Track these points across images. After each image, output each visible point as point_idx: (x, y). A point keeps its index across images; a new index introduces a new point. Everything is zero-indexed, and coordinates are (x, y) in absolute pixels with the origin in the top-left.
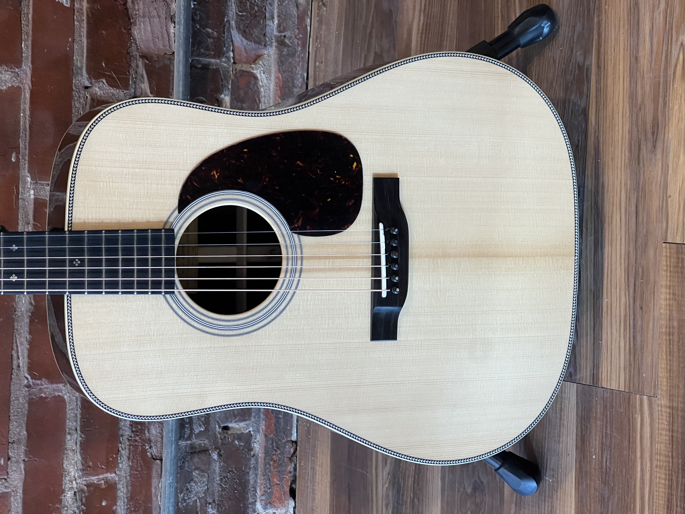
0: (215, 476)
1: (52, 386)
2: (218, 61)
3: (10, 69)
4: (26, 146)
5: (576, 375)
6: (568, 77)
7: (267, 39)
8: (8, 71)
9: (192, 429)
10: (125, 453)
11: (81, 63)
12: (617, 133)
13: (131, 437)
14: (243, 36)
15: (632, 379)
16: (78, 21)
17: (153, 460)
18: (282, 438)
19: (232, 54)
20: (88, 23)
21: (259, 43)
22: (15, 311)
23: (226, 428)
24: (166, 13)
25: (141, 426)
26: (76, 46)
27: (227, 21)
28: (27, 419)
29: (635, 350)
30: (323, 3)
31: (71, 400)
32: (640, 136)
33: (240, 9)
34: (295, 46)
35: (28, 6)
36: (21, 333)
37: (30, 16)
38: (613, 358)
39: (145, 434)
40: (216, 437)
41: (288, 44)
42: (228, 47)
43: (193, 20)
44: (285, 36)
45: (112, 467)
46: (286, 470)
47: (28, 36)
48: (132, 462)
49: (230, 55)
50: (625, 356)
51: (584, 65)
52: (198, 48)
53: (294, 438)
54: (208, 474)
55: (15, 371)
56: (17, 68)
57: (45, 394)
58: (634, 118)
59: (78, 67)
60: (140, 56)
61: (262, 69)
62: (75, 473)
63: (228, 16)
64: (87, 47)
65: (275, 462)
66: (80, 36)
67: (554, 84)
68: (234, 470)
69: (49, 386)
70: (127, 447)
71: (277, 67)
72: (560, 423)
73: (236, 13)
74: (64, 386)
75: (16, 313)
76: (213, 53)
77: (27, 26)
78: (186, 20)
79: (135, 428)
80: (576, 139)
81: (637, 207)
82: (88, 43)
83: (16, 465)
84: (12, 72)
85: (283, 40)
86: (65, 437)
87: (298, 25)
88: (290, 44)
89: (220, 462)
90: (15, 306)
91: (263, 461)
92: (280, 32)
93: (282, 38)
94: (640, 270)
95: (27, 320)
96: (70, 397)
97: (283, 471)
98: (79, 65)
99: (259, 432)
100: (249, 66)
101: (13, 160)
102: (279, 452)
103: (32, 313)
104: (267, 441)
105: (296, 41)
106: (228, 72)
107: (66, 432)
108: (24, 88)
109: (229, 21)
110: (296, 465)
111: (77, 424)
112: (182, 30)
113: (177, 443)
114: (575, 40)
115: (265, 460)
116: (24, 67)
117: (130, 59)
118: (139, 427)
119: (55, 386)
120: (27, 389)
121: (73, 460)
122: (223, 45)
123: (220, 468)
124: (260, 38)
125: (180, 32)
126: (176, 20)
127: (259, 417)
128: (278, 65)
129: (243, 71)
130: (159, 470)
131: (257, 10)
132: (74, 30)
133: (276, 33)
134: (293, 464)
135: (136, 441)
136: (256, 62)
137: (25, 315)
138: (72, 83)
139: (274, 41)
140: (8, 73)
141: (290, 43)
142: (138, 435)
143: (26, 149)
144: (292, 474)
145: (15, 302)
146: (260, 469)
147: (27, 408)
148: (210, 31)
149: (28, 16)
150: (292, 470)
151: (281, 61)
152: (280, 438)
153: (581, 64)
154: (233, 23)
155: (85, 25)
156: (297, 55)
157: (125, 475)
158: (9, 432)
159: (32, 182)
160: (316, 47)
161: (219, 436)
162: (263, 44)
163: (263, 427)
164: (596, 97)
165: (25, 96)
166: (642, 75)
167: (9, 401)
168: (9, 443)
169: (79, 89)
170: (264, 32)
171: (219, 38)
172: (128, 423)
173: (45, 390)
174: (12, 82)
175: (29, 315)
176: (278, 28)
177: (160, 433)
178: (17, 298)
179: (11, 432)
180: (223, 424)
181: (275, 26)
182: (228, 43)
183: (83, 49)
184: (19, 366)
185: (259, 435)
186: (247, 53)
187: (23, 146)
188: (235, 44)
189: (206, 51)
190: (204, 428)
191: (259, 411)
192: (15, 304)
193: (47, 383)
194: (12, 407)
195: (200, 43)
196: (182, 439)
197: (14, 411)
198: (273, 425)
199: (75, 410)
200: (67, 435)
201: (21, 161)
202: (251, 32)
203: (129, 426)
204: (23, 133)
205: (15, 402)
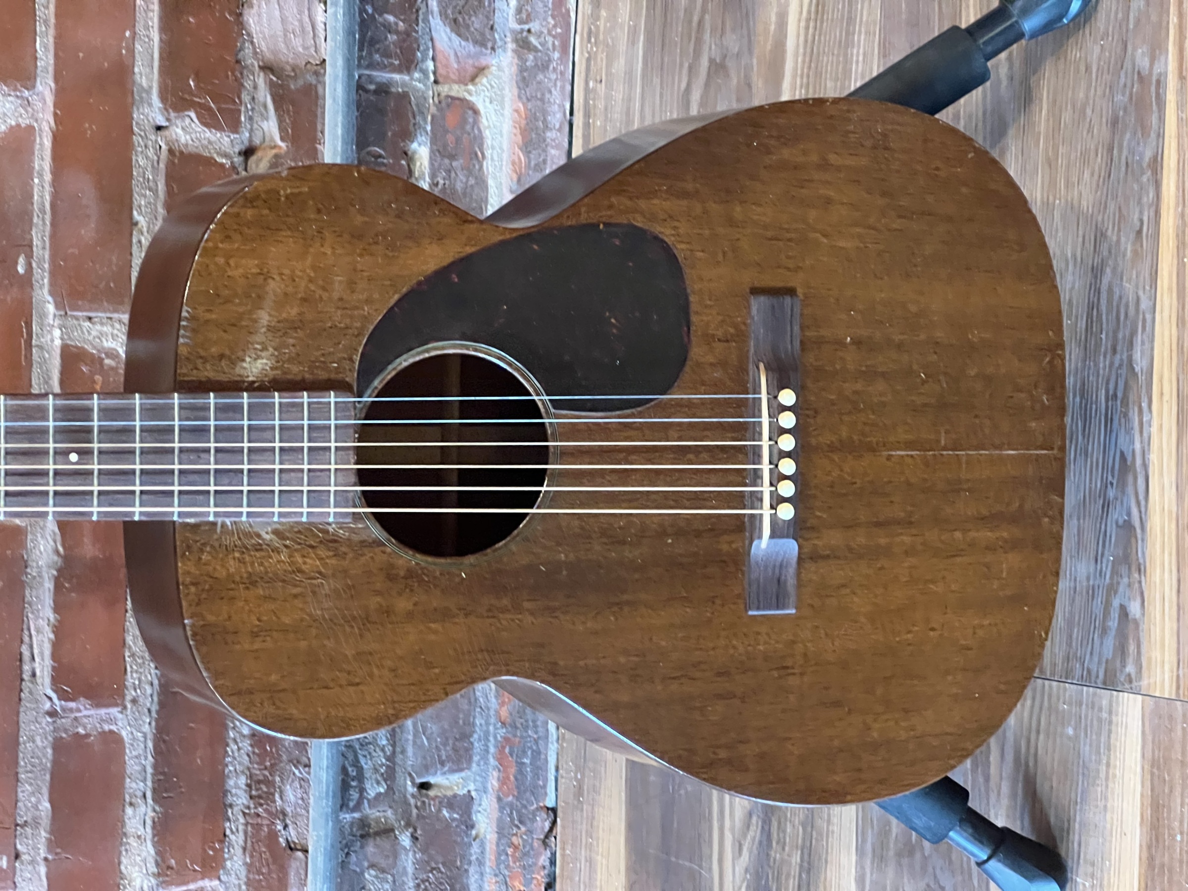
0: (405, 879)
1: (98, 712)
2: (407, 78)
3: (14, 90)
4: (44, 241)
5: (1141, 679)
6: (1119, 98)
7: (497, 36)
8: (10, 95)
9: (362, 790)
10: (237, 839)
11: (150, 80)
13: (248, 808)
14: (452, 30)
17: (289, 852)
18: (528, 802)
19: (430, 65)
20: (163, 2)
21: (482, 44)
22: (26, 567)
23: (425, 786)
25: (267, 787)
26: (139, 48)
27: (423, 1)
28: (52, 778)
31: (134, 739)
34: (548, 49)
36: (38, 611)
39: (274, 801)
40: (406, 803)
41: (535, 47)
42: (425, 50)
44: (529, 31)
45: (212, 867)
46: (535, 864)
47: (47, 26)
48: (252, 856)
49: (428, 67)
51: (1151, 74)
52: (370, 54)
53: (550, 803)
54: (393, 876)
55: (26, 685)
56: (27, 89)
57: (85, 728)
59: (142, 87)
60: (259, 66)
61: (487, 94)
62: (142, 881)
64: (160, 47)
65: (516, 848)
66: (147, 28)
67: (1089, 111)
68: (441, 866)
69: (92, 712)
70: (241, 828)
71: (515, 91)
72: (1107, 773)
74: (121, 712)
75: (29, 570)
76: (397, 62)
77: (47, 7)
79: (257, 790)
80: (1136, 216)
82: (161, 40)
83: (30, 868)
84: (17, 97)
86: (123, 811)
87: (554, 9)
88: (540, 47)
89: (415, 852)
90: (25, 557)
91: (494, 847)
92: (521, 22)
93: (525, 34)
95: (49, 585)
96: (132, 733)
97: (530, 866)
98: (144, 83)
99: (486, 793)
100: (463, 87)
101: (21, 270)
102: (523, 829)
103: (58, 571)
104: (501, 809)
105: (550, 40)
106: (425, 99)
107: (125, 801)
108: (40, 130)
109: (427, 1)
110: (554, 854)
111: (146, 785)
112: (340, 17)
113: (337, 817)
114: (1131, 26)
115: (498, 845)
116: (39, 87)
117: (242, 74)
118: (265, 789)
119: (103, 711)
120: (49, 720)
121: (139, 855)
122: (415, 46)
123: (414, 863)
124: (483, 34)
127: (486, 764)
128: (519, 88)
129: (453, 98)
130: (302, 872)
132: (135, 15)
133: (512, 24)
134: (549, 854)
135: (258, 815)
136: (477, 80)
137: (46, 576)
138: (133, 118)
139: (509, 39)
140: (10, 99)
141: (540, 43)
142: (261, 805)
143: (44, 248)
144: (546, 872)
145: (27, 549)
146: (488, 863)
147: (50, 756)
148: (391, 18)
150: (547, 863)
151: (524, 78)
152: (525, 802)
153: (1144, 73)
154: (434, 5)
155: (155, 5)
156: (551, 68)
157: (236, 882)
158: (16, 804)
159: (58, 313)
160: (588, 53)
161: (412, 801)
162: (490, 45)
163: (495, 783)
164: (1178, 137)
165: (42, 144)
167: (17, 743)
168: (17, 825)
169: (145, 131)
170: (491, 23)
171: (408, 34)
172: (242, 781)
173: (85, 721)
174: (17, 117)
175: (53, 575)
176: (516, 15)
177: (302, 799)
178: (29, 541)
179: (20, 804)
180: (419, 776)
181: (512, 11)
182: (425, 43)
183: (153, 53)
184: (34, 675)
185: (487, 798)
186: (459, 62)
187: (39, 243)
188: (438, 44)
189: (384, 59)
190: (386, 787)
191: (487, 751)
192: (27, 553)
193: (88, 706)
194: (21, 755)
195: (373, 42)
196: (344, 809)
197: (26, 763)
198: (512, 778)
199: (143, 758)
200: (127, 806)
201: (34, 271)
202: (468, 22)
203: (244, 787)
204: (38, 216)
205: (28, 745)
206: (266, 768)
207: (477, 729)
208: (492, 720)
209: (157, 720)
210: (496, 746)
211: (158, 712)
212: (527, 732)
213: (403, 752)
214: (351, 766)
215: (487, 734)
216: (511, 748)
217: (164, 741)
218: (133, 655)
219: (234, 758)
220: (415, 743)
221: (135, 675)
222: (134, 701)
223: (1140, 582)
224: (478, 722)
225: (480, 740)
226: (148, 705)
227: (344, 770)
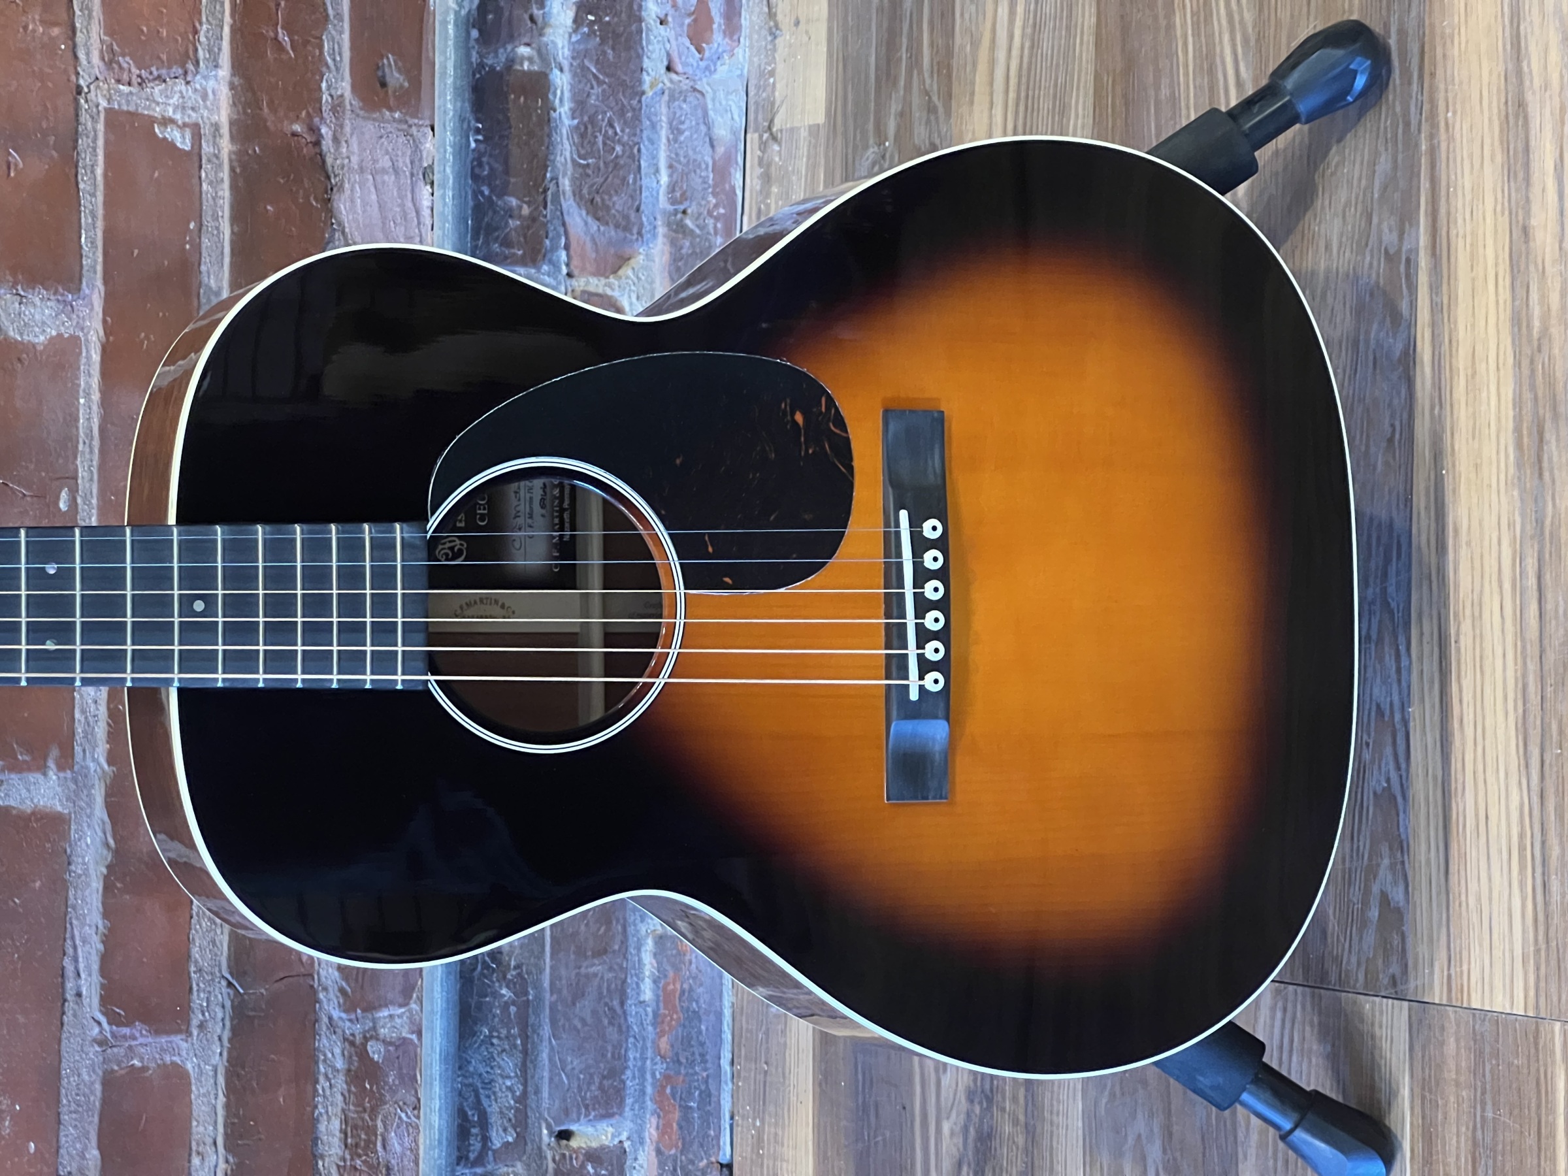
1: (158, 1040)
2: (533, 271)
3: (55, 293)
4: (92, 472)
5: (1407, 981)
6: (1364, 280)
7: (644, 219)
8: (49, 299)
9: (486, 1139)
11: (219, 279)
12: (1484, 408)
13: (344, 1160)
14: (588, 213)
15: (1542, 984)
16: (210, 183)
18: (696, 1157)
19: (563, 255)
20: (234, 187)
21: (627, 228)
22: (69, 864)
23: (565, 1135)
24: (412, 162)
25: (366, 1134)
26: (206, 242)
27: (552, 179)
28: (101, 1120)
29: (1547, 917)
30: (771, 134)
31: (201, 1073)
32: (1541, 411)
33: (583, 152)
34: (708, 233)
35: (94, 149)
36: (84, 916)
37: (99, 171)
38: (1495, 936)
39: (376, 1152)
40: (541, 1156)
41: (692, 231)
42: (555, 237)
43: (475, 177)
44: (684, 212)
47: (94, 217)
49: (559, 257)
50: (1524, 931)
51: (1399, 251)
52: (487, 242)
53: (725, 1157)
55: (70, 1006)
56: (69, 292)
57: (142, 1060)
58: (1526, 371)
59: (210, 288)
61: (633, 288)
63: (554, 167)
64: (232, 242)
66: (216, 218)
67: (1330, 300)
69: (150, 1040)
71: (667, 283)
73: (573, 160)
74: (187, 1041)
75: (73, 867)
76: (520, 253)
77: (93, 195)
78: (458, 177)
79: (353, 1137)
80: (1387, 421)
81: (1539, 578)
82: (233, 233)
84: (58, 301)
85: (682, 220)
86: (189, 1161)
87: (715, 186)
88: (698, 231)
90: (68, 850)
92: (673, 202)
93: (679, 216)
94: (1554, 727)
95: (97, 885)
96: (199, 1065)
98: (213, 283)
99: (642, 1143)
100: (603, 281)
101: (63, 506)
103: (108, 867)
104: (661, 1164)
105: (710, 222)
107: (191, 1149)
108: (87, 340)
109: (557, 179)
111: (216, 1129)
112: (449, 200)
113: (453, 1171)
114: (1376, 196)
116: (86, 290)
118: (363, 1136)
119: (163, 1039)
120: (98, 1049)
122: (542, 233)
124: (626, 217)
125: (445, 204)
126: (436, 178)
127: (642, 1108)
128: (671, 279)
129: (591, 295)
131: (620, 153)
132: (201, 204)
133: (663, 203)
135: (355, 1169)
136: (620, 272)
137: (92, 872)
139: (659, 223)
140: (49, 303)
141: (698, 226)
142: (360, 1156)
143: (91, 480)
145: (70, 841)
147: (99, 1093)
148: (514, 202)
149: (93, 172)
151: (678, 268)
152: (691, 1157)
153: (1392, 251)
154: (566, 184)
155: (225, 192)
158: (58, 1151)
161: (549, 1154)
162: (635, 231)
163: (654, 1133)
164: (1433, 325)
165: (89, 357)
166: (1540, 268)
167: (59, 1077)
170: (637, 203)
171: (533, 219)
172: (336, 1124)
173: (143, 1050)
174: (58, 326)
175: (102, 873)
176: (669, 193)
177: (411, 1150)
178: (72, 832)
179: (62, 1151)
180: (557, 1124)
181: (663, 191)
182: (555, 229)
183: (223, 247)
184: (79, 995)
185: (644, 1151)
186: (597, 251)
187: (85, 474)
188: (571, 231)
189: (503, 249)
190: (515, 1135)
191: (643, 1092)
192: (70, 846)
193: (144, 1032)
194: (63, 1091)
195: (490, 230)
196: (462, 1163)
197: (69, 1101)
198: (675, 1125)
199: (212, 1096)
200: (194, 1154)
201: (80, 507)
202: (607, 202)
203: (338, 1133)
204: (84, 443)
205: (72, 1079)
206: (365, 1111)
207: (630, 1064)
208: (649, 1054)
209: (229, 1053)
210: (653, 1085)
211: (230, 1040)
212: (693, 1068)
213: (537, 1092)
214: (471, 1109)
215: (642, 1070)
216: (673, 1088)
217: (238, 1075)
218: (200, 970)
219: (324, 1096)
220: (551, 1080)
221: (202, 995)
222: (201, 1026)
223: (1403, 863)
224: (631, 1055)
225: (634, 1077)
226: (219, 1031)
227: (461, 1113)
